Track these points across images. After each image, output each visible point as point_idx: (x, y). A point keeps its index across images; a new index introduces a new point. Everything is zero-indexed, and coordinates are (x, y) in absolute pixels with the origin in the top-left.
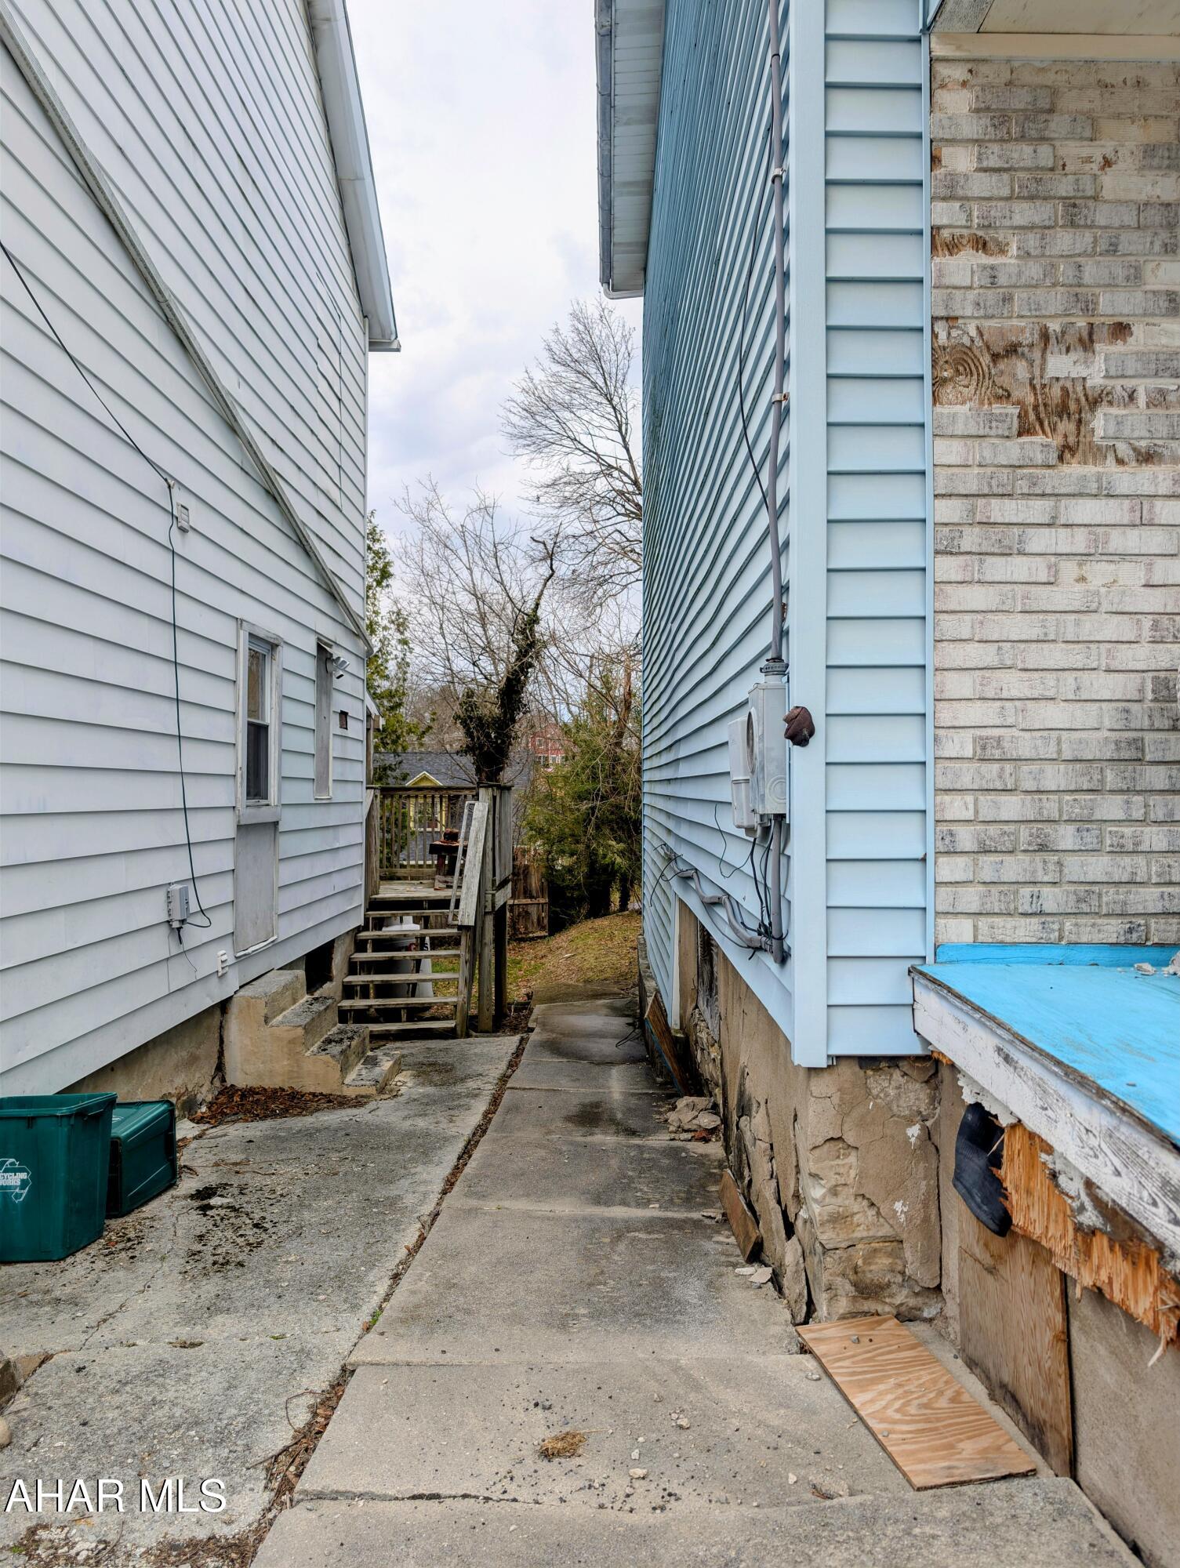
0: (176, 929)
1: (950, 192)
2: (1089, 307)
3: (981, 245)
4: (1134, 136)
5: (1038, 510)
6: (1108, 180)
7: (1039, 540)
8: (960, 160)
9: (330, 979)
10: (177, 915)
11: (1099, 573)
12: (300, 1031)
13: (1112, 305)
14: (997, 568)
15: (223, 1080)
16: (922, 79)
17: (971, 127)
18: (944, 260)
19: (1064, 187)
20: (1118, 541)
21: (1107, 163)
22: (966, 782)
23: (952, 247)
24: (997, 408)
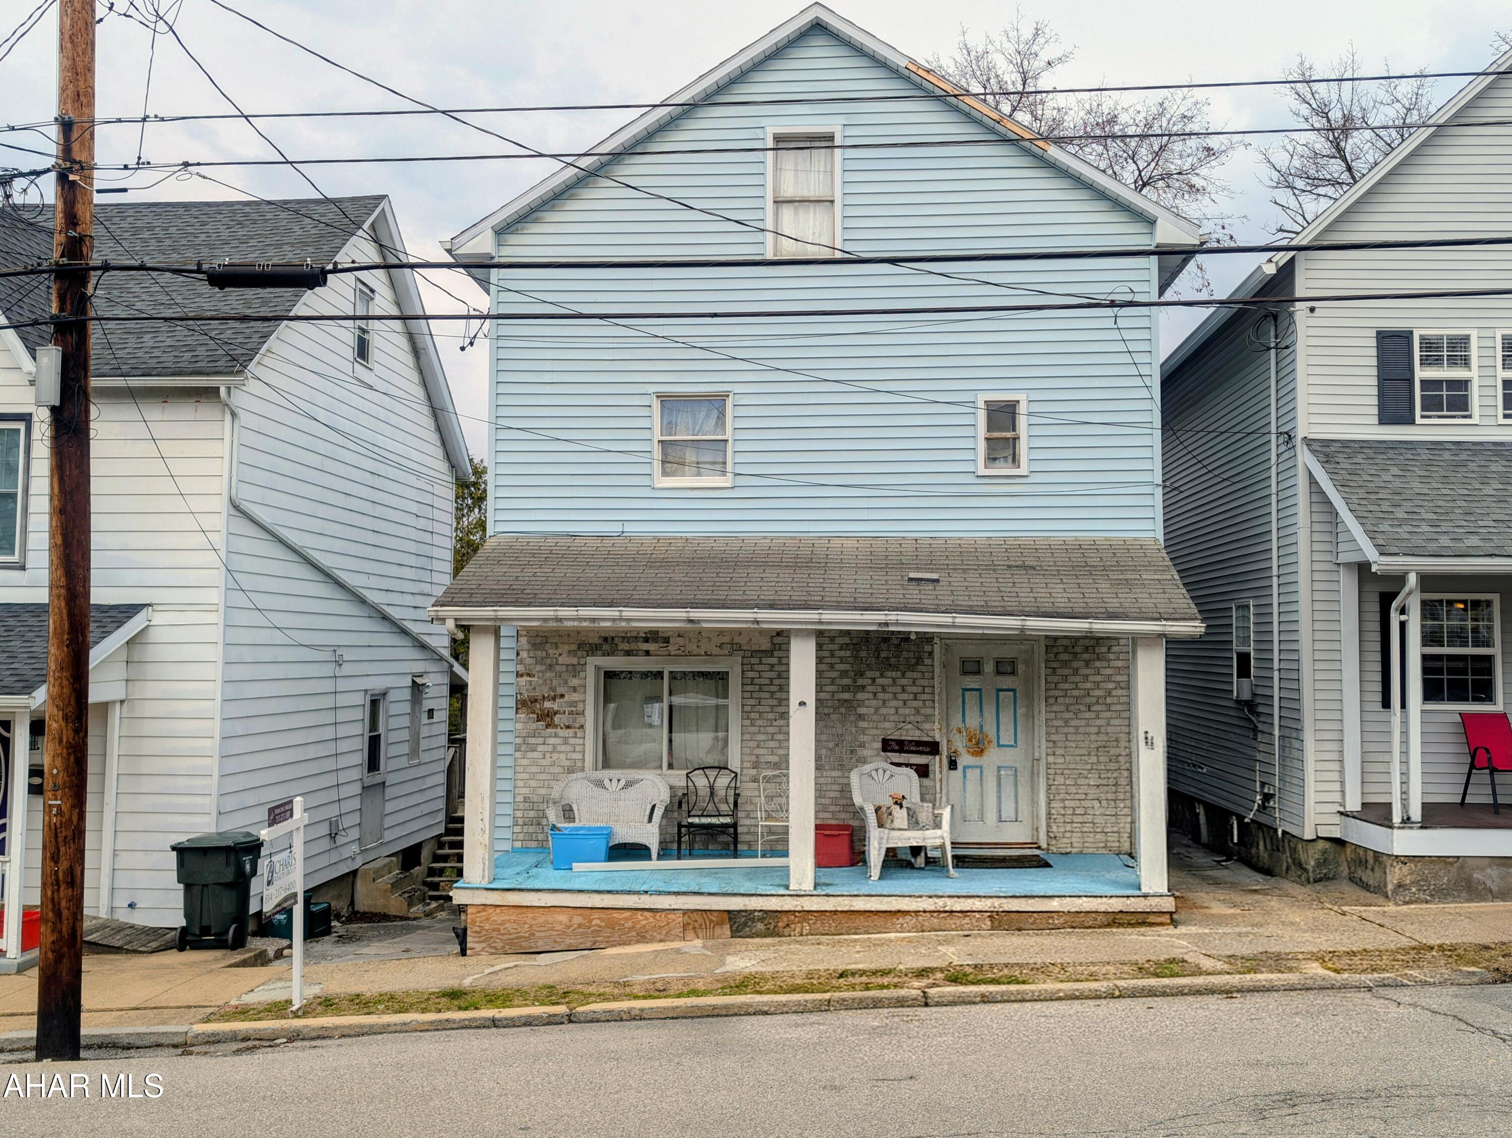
0: (333, 836)
1: (521, 662)
2: (554, 690)
3: (529, 675)
4: (567, 648)
5: (540, 740)
6: (560, 659)
7: (540, 748)
8: (524, 654)
9: (420, 865)
10: (334, 831)
11: (555, 756)
12: (389, 886)
13: (560, 690)
14: (530, 755)
15: (353, 908)
16: (515, 635)
17: (527, 647)
18: (520, 679)
19: (549, 661)
20: (559, 748)
21: (560, 655)
22: (521, 808)
23: (522, 676)
24: (531, 715)
